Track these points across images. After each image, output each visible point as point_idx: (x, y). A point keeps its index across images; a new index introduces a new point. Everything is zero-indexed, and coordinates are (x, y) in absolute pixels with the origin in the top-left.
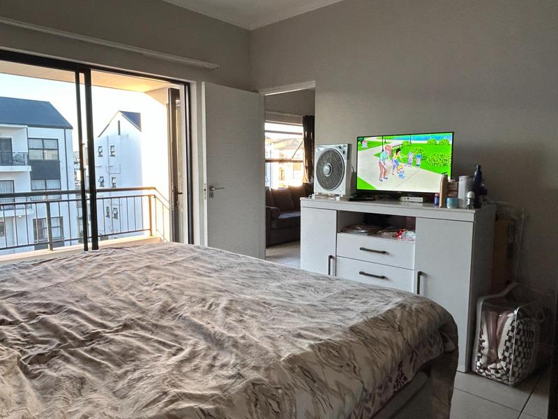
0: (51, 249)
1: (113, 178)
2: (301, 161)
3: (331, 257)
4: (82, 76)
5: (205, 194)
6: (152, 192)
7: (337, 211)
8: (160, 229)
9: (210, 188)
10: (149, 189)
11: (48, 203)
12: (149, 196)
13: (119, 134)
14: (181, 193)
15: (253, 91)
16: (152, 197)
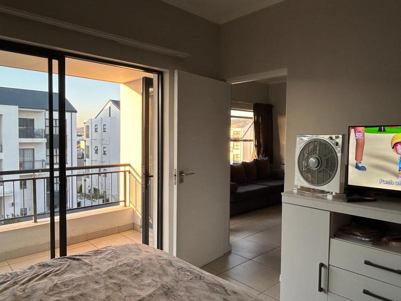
0: (36, 221)
1: (104, 148)
2: (251, 141)
3: (322, 265)
4: (55, 63)
5: (175, 180)
6: (128, 168)
7: (331, 212)
8: (133, 201)
9: (181, 173)
10: (125, 165)
11: (34, 180)
12: (125, 172)
13: (110, 116)
14: (152, 176)
15: (222, 80)
16: (127, 173)
